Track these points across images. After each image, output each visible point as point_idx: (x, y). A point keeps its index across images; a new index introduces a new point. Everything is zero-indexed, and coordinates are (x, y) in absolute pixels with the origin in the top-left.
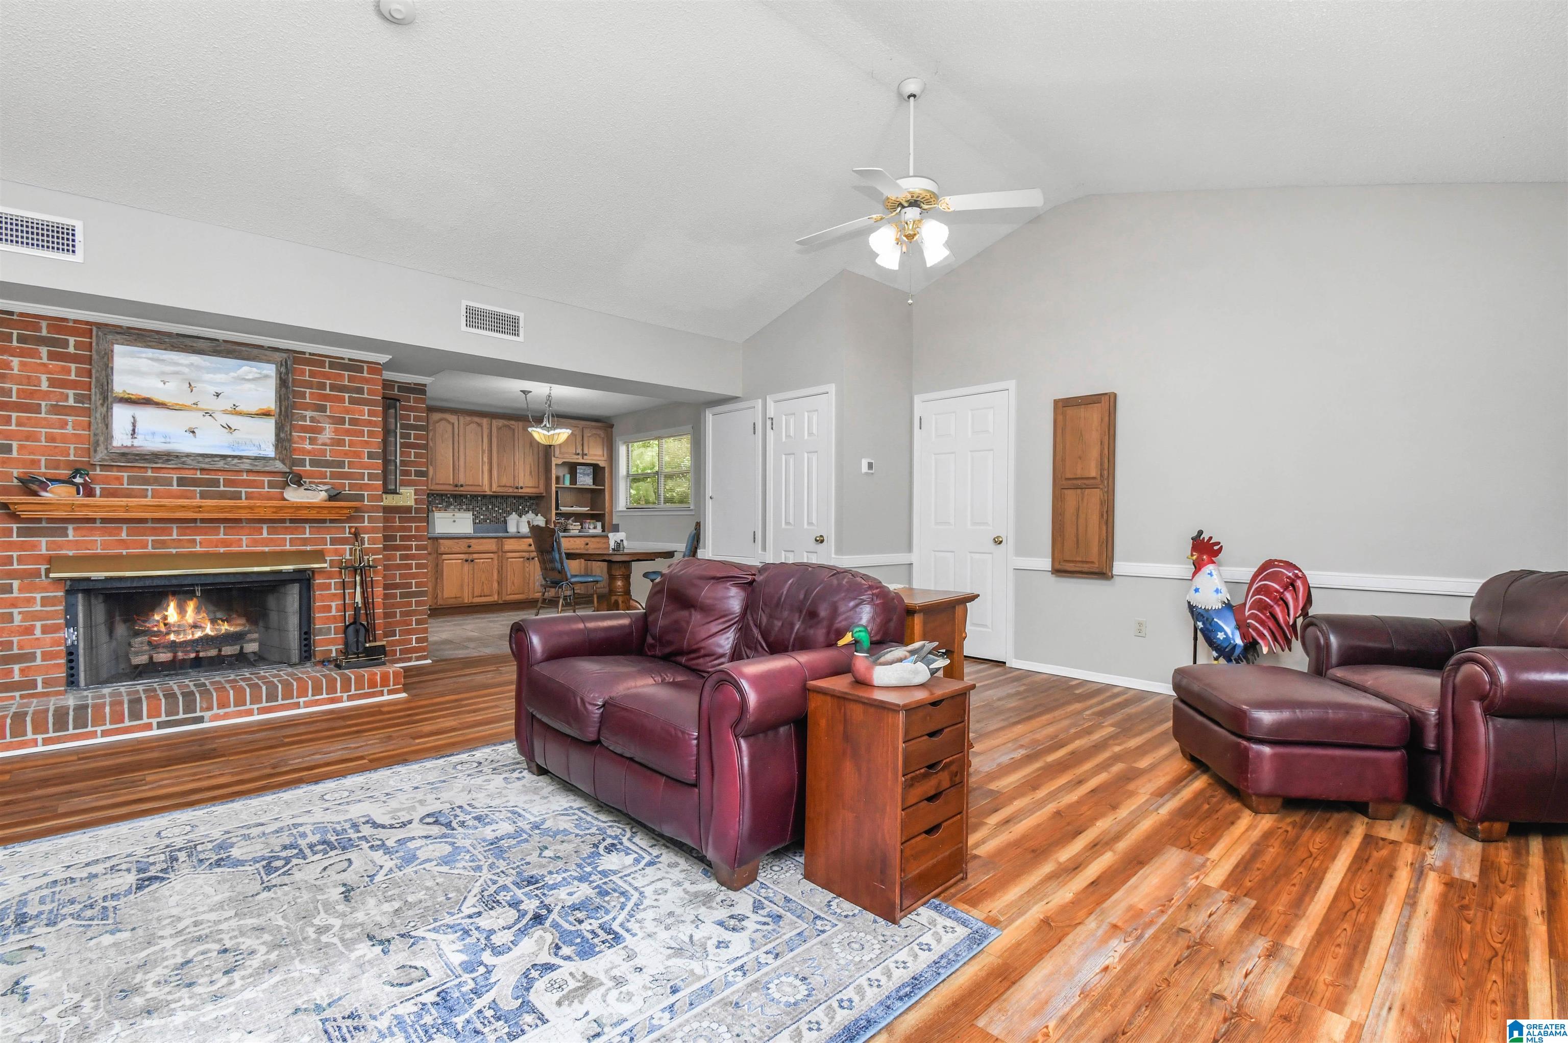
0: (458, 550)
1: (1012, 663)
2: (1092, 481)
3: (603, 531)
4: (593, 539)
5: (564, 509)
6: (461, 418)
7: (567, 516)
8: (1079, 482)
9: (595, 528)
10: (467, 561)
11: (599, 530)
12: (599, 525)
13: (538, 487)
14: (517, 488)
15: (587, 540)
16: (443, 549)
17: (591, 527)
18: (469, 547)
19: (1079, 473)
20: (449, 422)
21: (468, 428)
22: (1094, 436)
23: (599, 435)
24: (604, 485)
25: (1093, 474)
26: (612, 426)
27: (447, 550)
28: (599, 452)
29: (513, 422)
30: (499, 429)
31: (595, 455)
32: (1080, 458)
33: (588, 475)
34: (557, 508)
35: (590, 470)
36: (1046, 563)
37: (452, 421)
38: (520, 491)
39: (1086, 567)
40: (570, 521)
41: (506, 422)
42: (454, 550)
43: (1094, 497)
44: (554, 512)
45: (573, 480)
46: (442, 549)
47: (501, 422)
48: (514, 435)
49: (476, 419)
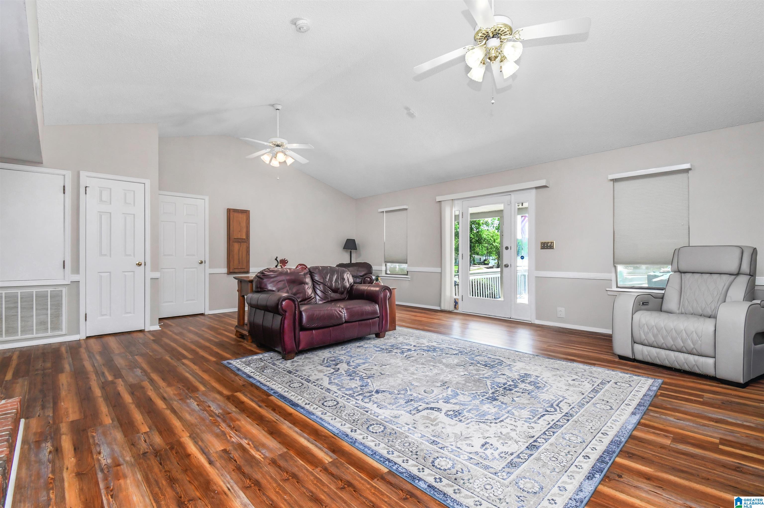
1: (208, 312)
2: (243, 240)
8: (240, 240)
19: (239, 237)
22: (244, 224)
25: (244, 238)
32: (240, 231)
36: (225, 270)
39: (242, 270)
43: (244, 246)
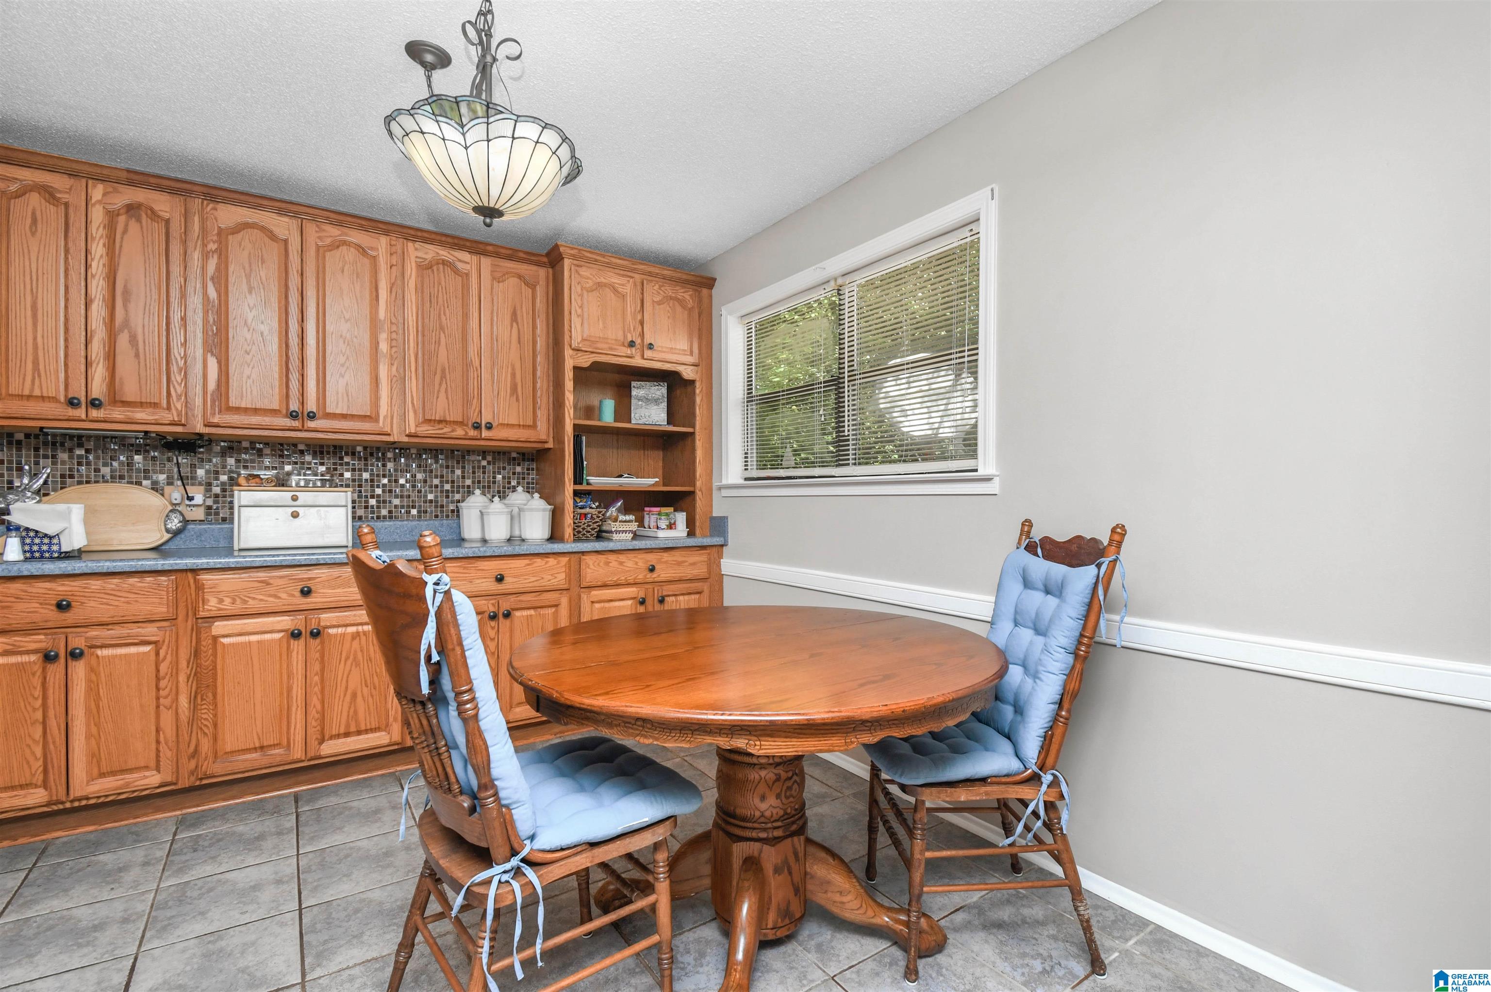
0: (272, 603)
3: (691, 534)
4: (666, 556)
5: (597, 481)
6: (311, 229)
7: (606, 497)
9: (671, 526)
10: (295, 635)
11: (681, 530)
12: (681, 518)
13: (534, 426)
14: (477, 426)
15: (652, 558)
16: (213, 602)
17: (663, 524)
18: (306, 592)
20: (273, 237)
21: (333, 259)
23: (681, 302)
24: (694, 427)
26: (709, 283)
27: (227, 606)
28: (683, 344)
29: (465, 256)
30: (425, 267)
31: (672, 350)
33: (656, 401)
34: (578, 478)
35: (660, 391)
37: (281, 233)
38: (485, 433)
40: (612, 511)
41: (445, 254)
42: (253, 605)
44: (569, 488)
45: (623, 411)
46: (212, 604)
47: (430, 252)
48: (466, 288)
49: (356, 237)
